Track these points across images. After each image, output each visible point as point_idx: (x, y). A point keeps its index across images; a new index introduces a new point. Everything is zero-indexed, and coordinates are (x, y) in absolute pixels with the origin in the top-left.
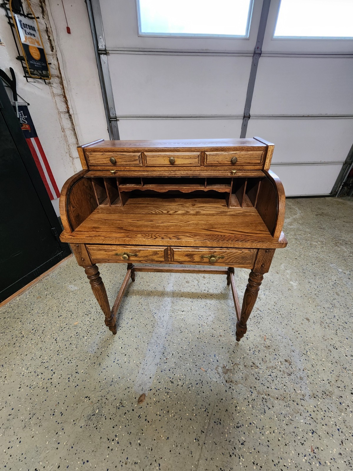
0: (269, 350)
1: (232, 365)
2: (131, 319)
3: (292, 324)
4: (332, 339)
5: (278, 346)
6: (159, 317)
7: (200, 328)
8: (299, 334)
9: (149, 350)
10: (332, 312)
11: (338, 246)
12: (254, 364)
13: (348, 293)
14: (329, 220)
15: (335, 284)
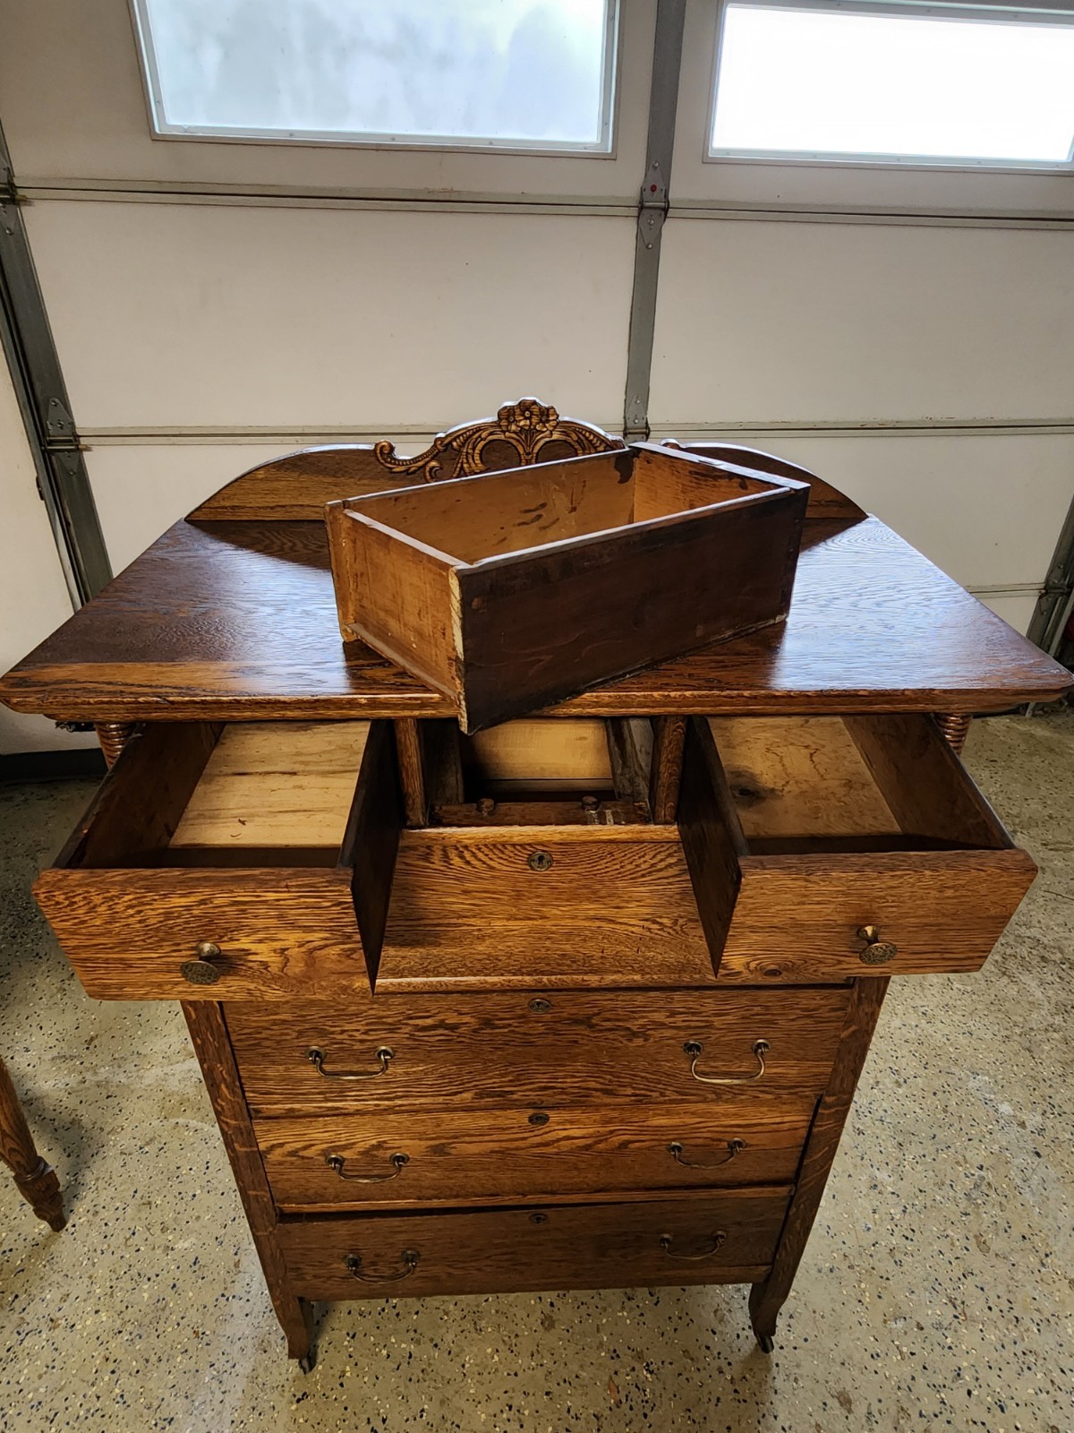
13: (1024, 1237)
15: (976, 1186)
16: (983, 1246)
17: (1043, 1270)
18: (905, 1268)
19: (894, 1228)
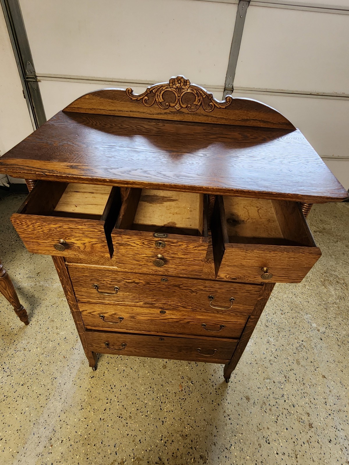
0: (186, 441)
1: (133, 460)
2: (22, 385)
3: (226, 404)
4: (268, 428)
5: (198, 437)
6: (58, 385)
7: (108, 404)
8: (230, 419)
9: (34, 433)
10: (282, 389)
11: (325, 286)
12: (161, 460)
13: (311, 362)
14: (328, 242)
15: (300, 346)
16: (298, 363)
17: (315, 371)
18: (273, 365)
19: (272, 354)
